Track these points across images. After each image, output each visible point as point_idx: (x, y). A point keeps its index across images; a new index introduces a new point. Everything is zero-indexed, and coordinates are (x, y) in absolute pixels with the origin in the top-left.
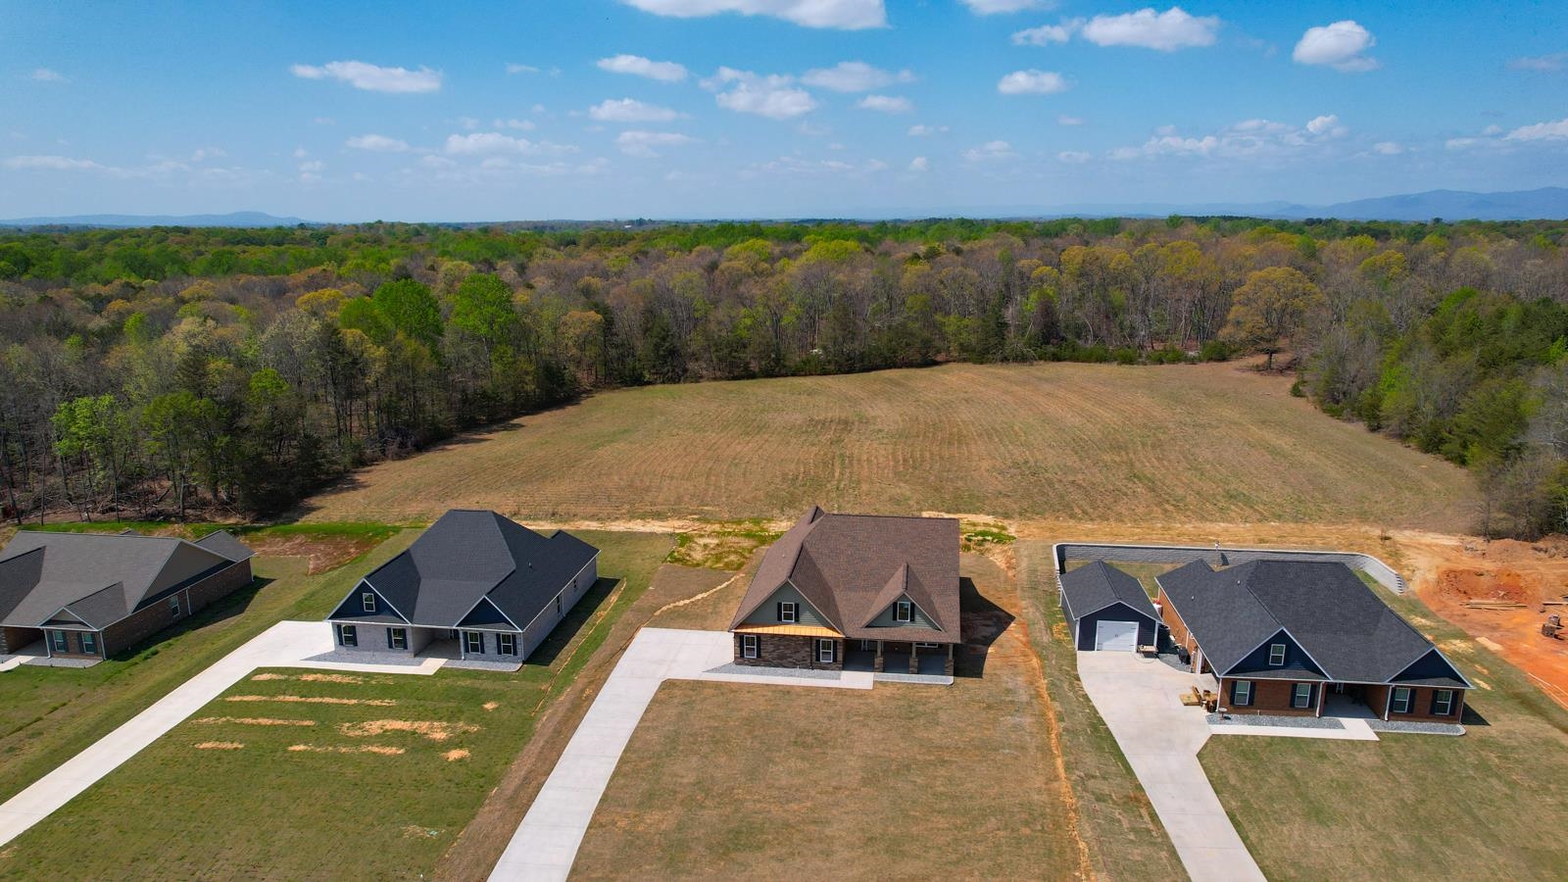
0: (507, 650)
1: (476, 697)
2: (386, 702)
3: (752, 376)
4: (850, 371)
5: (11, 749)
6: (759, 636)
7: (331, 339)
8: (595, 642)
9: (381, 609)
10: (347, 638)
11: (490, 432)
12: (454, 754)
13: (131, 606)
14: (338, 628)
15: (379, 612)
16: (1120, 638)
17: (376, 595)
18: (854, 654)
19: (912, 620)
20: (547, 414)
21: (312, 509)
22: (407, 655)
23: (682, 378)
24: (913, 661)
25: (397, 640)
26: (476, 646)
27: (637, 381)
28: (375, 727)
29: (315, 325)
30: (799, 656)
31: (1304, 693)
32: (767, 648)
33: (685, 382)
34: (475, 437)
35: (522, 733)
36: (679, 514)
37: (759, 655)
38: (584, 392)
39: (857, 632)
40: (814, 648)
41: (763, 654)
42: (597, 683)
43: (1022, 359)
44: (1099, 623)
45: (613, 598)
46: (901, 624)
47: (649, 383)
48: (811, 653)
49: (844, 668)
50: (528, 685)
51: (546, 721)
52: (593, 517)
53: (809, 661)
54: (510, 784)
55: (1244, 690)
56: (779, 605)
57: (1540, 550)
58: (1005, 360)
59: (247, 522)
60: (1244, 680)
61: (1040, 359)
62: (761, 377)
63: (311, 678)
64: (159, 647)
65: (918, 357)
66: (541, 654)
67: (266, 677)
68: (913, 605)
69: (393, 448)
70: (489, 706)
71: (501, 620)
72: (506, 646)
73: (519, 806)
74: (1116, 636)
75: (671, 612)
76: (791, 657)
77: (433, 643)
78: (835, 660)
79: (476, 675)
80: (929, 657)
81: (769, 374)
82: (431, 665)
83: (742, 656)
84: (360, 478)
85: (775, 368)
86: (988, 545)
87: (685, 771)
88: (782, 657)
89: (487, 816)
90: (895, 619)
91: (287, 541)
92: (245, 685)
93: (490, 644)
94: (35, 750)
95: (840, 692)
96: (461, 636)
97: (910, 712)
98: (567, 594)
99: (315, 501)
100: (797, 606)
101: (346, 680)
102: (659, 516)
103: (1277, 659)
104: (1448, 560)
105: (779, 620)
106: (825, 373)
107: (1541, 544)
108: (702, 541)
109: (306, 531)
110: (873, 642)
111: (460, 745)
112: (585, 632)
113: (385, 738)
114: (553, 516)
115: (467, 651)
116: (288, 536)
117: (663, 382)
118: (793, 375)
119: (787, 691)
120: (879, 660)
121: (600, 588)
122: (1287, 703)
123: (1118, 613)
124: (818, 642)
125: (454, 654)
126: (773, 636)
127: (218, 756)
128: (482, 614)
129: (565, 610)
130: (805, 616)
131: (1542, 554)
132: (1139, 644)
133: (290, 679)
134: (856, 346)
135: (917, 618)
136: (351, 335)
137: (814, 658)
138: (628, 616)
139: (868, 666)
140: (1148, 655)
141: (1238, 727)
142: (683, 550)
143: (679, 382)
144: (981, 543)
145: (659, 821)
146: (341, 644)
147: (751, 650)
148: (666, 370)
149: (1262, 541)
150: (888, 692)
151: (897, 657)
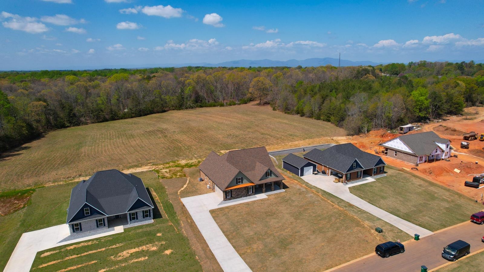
2: (118, 245)
3: (106, 120)
4: (140, 116)
6: (231, 190)
8: (169, 207)
10: (76, 229)
12: (167, 252)
14: (72, 226)
15: (92, 214)
16: (309, 171)
17: (91, 208)
19: (271, 176)
22: (106, 229)
23: (81, 124)
24: (273, 187)
25: (100, 224)
26: (134, 217)
28: (125, 254)
30: (242, 194)
31: (359, 174)
32: (234, 193)
33: (82, 125)
37: (231, 196)
39: (257, 182)
40: (247, 190)
41: (232, 196)
42: (189, 217)
43: (192, 108)
44: (304, 168)
45: (154, 193)
46: (268, 177)
47: (68, 127)
48: (247, 192)
49: (255, 194)
50: (164, 225)
51: (186, 233)
53: (246, 194)
54: (200, 253)
55: (348, 176)
56: (237, 179)
57: (361, 137)
58: (187, 108)
60: (349, 173)
61: (197, 107)
62: (110, 121)
63: (72, 247)
65: (160, 110)
66: (157, 215)
67: (47, 253)
68: (271, 171)
70: (159, 235)
71: (145, 205)
72: (147, 215)
73: (212, 258)
74: (308, 171)
76: (240, 195)
77: (113, 221)
78: (253, 192)
79: (142, 227)
82: (119, 229)
83: (226, 198)
85: (114, 117)
87: (248, 232)
88: (238, 195)
89: (206, 265)
90: (266, 176)
92: (41, 260)
93: (140, 215)
96: (128, 215)
97: (284, 200)
100: (242, 178)
101: (90, 243)
103: (354, 167)
105: (237, 184)
107: (361, 136)
108: (163, 171)
110: (262, 184)
111: (165, 249)
112: (160, 205)
113: (134, 256)
115: (131, 220)
117: (74, 126)
118: (122, 119)
120: (264, 189)
122: (356, 177)
123: (308, 165)
124: (248, 188)
126: (235, 189)
128: (138, 205)
130: (245, 181)
132: (313, 172)
133: (62, 251)
135: (272, 175)
137: (247, 193)
139: (260, 192)
140: (316, 174)
142: (161, 174)
143: (80, 125)
145: (258, 246)
146: (74, 231)
147: (229, 195)
148: (74, 121)
150: (273, 197)
151: (269, 187)
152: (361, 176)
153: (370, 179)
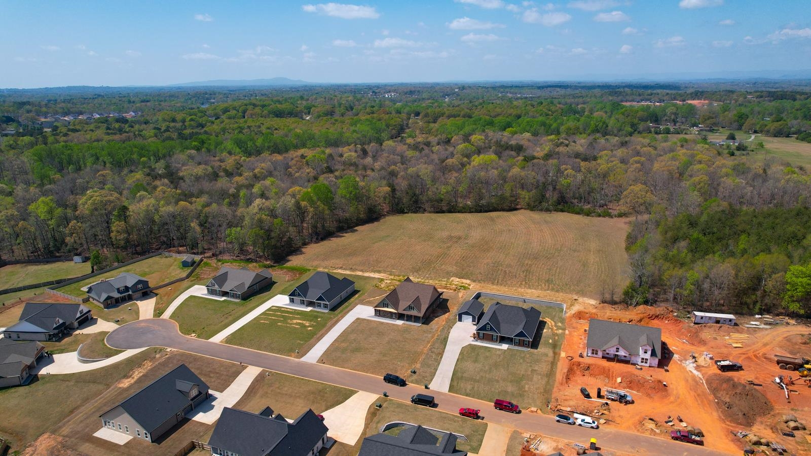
0: (326, 307)
1: (317, 317)
2: (298, 316)
3: (443, 212)
5: (226, 318)
6: (380, 310)
7: (298, 205)
8: (347, 307)
9: (299, 295)
10: (292, 301)
11: (346, 233)
12: (309, 329)
13: (246, 288)
14: (290, 298)
17: (298, 292)
18: (400, 316)
19: (413, 310)
20: (367, 225)
21: (289, 261)
22: (304, 306)
23: (419, 211)
24: (413, 319)
25: (302, 302)
26: (319, 305)
27: (402, 212)
28: (295, 321)
29: (293, 201)
30: (388, 316)
31: (495, 337)
32: (381, 313)
33: (419, 213)
34: (341, 235)
35: (324, 326)
36: (385, 272)
38: (383, 216)
39: (401, 311)
42: (343, 317)
43: (548, 210)
44: (464, 315)
45: (357, 296)
46: (411, 311)
47: (406, 213)
48: (390, 315)
49: (398, 319)
50: (329, 316)
51: (329, 324)
52: (362, 271)
53: (390, 317)
54: (318, 336)
55: (481, 335)
56: (384, 303)
59: (272, 264)
60: (481, 332)
61: (555, 211)
62: (446, 213)
63: (283, 309)
64: (252, 298)
66: (333, 309)
67: (274, 308)
68: (414, 307)
69: (314, 239)
70: (319, 319)
71: (324, 300)
72: (326, 306)
73: (319, 339)
74: (467, 319)
75: (368, 301)
76: (386, 316)
77: (310, 304)
78: (395, 317)
79: (318, 312)
80: (416, 319)
81: (450, 212)
82: (309, 309)
83: (376, 314)
84: (303, 250)
85: (452, 209)
86: (461, 290)
87: (353, 337)
88: (384, 315)
89: (313, 340)
90: (410, 309)
91: (282, 270)
92: (269, 309)
93: (322, 305)
94: (231, 318)
95: (394, 325)
96: (316, 303)
97: (406, 330)
98: (344, 294)
99: (290, 258)
100: (387, 304)
101: (291, 310)
102: (379, 272)
103: (488, 328)
104: (585, 308)
105: (384, 307)
106: (471, 212)
107: (614, 306)
108: (386, 281)
109: (286, 268)
110: (404, 314)
111: (311, 327)
112: (346, 304)
113: (297, 324)
114: (351, 269)
115: (317, 306)
116: (282, 269)
117: (411, 213)
118: (459, 212)
119: (382, 323)
120: (405, 318)
121: (355, 292)
122: (491, 339)
123: (467, 313)
124: (392, 313)
125: (314, 307)
126: (383, 310)
127: (264, 324)
128: (320, 299)
129: (343, 299)
130: (389, 306)
131: (613, 309)
132: (472, 321)
133: (279, 309)
134: (483, 202)
136: (303, 204)
138: (357, 301)
139: (403, 320)
140: (474, 325)
141: (479, 343)
142: (379, 284)
143: (417, 213)
144: (459, 289)
145: (344, 345)
146: (290, 302)
147: (378, 313)
148: (413, 208)
149: (538, 297)
151: (409, 318)
152: (497, 340)
153: (505, 347)
